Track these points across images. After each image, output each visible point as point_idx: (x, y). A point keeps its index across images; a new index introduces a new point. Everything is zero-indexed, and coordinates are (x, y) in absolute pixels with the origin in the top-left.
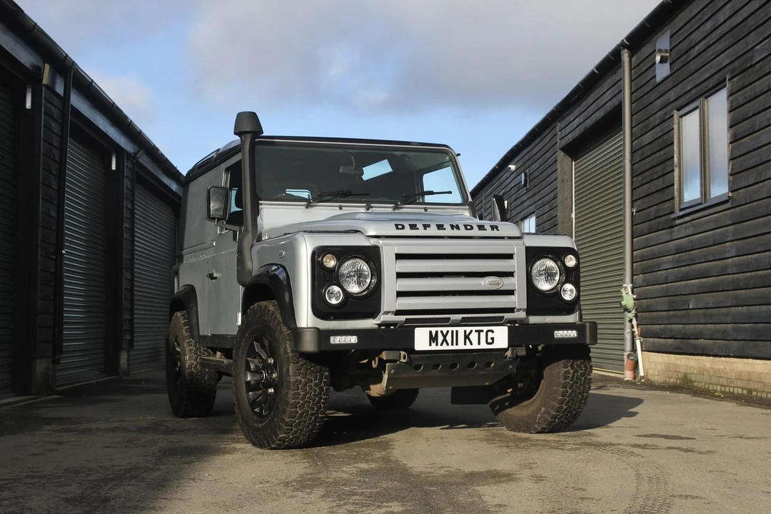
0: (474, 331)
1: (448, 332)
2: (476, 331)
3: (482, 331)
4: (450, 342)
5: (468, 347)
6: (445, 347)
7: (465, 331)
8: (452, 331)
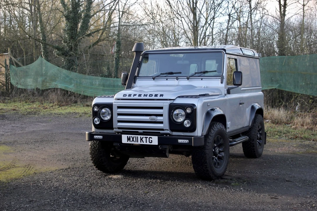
0: (144, 137)
1: (134, 137)
2: (145, 137)
3: (147, 137)
4: (135, 141)
5: (142, 143)
6: (133, 143)
7: (141, 137)
8: (136, 137)
